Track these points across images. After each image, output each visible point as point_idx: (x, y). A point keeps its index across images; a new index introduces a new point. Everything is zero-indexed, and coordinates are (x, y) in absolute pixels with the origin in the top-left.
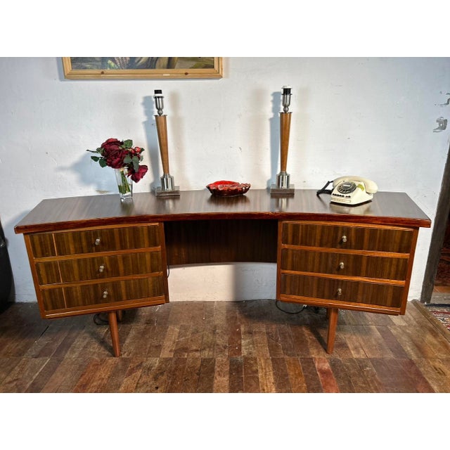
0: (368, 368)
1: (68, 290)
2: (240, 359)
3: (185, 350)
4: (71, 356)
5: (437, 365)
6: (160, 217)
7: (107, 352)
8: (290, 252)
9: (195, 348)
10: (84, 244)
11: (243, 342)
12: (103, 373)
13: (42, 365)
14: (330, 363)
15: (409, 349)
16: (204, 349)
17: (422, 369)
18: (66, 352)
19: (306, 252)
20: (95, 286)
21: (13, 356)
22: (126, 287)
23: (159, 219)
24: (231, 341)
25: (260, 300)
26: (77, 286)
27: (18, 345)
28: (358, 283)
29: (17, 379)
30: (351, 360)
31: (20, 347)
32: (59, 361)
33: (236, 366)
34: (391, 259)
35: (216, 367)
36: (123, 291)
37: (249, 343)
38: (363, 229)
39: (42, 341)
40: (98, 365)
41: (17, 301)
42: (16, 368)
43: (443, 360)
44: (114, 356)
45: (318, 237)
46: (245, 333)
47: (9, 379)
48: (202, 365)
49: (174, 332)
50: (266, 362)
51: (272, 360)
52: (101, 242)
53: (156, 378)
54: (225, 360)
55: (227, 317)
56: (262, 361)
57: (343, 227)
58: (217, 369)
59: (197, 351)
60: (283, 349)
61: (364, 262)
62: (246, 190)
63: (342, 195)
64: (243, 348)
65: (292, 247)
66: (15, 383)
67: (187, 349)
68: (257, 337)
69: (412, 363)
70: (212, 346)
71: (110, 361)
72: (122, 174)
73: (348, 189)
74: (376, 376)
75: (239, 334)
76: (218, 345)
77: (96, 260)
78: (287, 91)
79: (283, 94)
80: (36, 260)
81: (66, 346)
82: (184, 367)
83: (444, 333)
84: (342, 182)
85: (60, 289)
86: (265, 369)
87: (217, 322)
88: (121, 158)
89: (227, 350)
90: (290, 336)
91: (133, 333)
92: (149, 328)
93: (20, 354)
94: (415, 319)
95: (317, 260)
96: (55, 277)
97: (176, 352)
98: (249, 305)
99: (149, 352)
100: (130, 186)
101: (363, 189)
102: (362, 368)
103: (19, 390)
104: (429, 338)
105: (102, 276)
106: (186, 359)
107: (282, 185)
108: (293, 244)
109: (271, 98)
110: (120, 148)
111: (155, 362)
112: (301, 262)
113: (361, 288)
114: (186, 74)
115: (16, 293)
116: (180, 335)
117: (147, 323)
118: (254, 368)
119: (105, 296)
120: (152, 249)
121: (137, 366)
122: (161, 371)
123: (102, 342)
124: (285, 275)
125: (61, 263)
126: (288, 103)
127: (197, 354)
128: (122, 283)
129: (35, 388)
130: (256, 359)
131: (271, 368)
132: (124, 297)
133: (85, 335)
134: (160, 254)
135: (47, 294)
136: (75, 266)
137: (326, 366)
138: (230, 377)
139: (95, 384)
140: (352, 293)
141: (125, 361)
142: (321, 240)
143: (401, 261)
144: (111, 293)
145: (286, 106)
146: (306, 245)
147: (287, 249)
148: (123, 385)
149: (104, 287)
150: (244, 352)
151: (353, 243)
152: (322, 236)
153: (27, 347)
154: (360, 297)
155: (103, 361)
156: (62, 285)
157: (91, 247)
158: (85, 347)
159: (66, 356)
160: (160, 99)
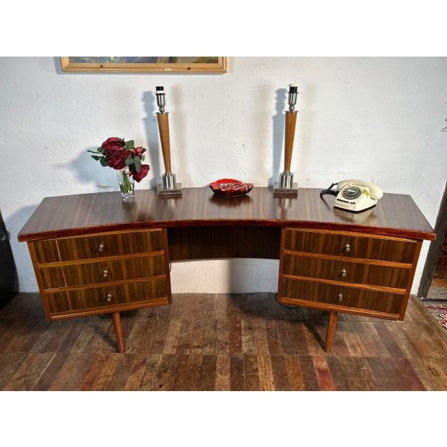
0: (364, 368)
1: (73, 294)
2: (240, 356)
3: (187, 346)
4: (77, 352)
5: (431, 364)
6: (164, 223)
7: (111, 348)
8: (292, 258)
9: (196, 344)
10: (88, 249)
11: (243, 338)
12: (108, 370)
13: (48, 360)
14: (328, 362)
15: (404, 347)
16: (206, 345)
17: (416, 369)
18: (72, 346)
19: (309, 259)
20: (99, 289)
21: (20, 350)
22: (130, 290)
23: (162, 225)
24: (232, 337)
25: (260, 293)
26: (81, 290)
27: (24, 339)
28: (359, 290)
29: (26, 376)
30: (348, 359)
31: (26, 341)
32: (65, 356)
33: (236, 365)
34: (394, 268)
35: (217, 365)
36: (127, 293)
37: (249, 341)
38: (367, 239)
39: (47, 335)
40: (102, 361)
41: (21, 291)
42: (24, 363)
43: (436, 359)
44: (118, 351)
45: (321, 245)
46: (245, 329)
47: (17, 375)
48: (204, 362)
49: (176, 326)
50: (266, 360)
51: (272, 358)
52: (105, 248)
53: (159, 376)
54: (226, 357)
55: (228, 311)
56: (262, 359)
57: (346, 236)
58: (219, 367)
59: (198, 347)
60: (283, 347)
61: (366, 270)
62: (249, 190)
63: (347, 200)
64: (243, 344)
65: (295, 253)
66: (23, 379)
67: (189, 344)
68: (257, 334)
69: (407, 362)
70: (213, 342)
71: (115, 357)
72: (124, 174)
73: (353, 194)
74: (372, 376)
75: (239, 329)
76: (218, 341)
77: (99, 266)
78: (293, 90)
79: (290, 93)
80: (40, 266)
81: (71, 341)
82: (186, 365)
83: (439, 331)
84: (347, 187)
85: (65, 293)
86: (265, 367)
87: (217, 317)
88: (123, 159)
89: (227, 347)
90: (289, 332)
91: (136, 327)
92: (152, 322)
93: (27, 348)
94: (411, 315)
95: (319, 268)
96: (60, 281)
97: (178, 348)
98: (249, 299)
99: (153, 347)
100: (131, 186)
101: (367, 195)
102: (358, 367)
103: (28, 387)
104: (424, 336)
105: (106, 280)
106: (188, 355)
107: (286, 185)
108: (296, 250)
109: (275, 95)
110: (122, 149)
111: (158, 358)
112: (304, 267)
113: (361, 295)
114: (189, 69)
115: (20, 283)
116: (182, 330)
117: (150, 317)
118: (255, 367)
119: (109, 300)
120: (156, 253)
121: (141, 363)
122: (164, 369)
123: (106, 338)
124: (287, 280)
125: (65, 268)
126: (294, 102)
127: (199, 351)
128: (126, 286)
129: (43, 386)
130: (256, 357)
131: (271, 367)
132: (128, 299)
133: (89, 329)
134: (163, 257)
135: (52, 297)
136: (79, 271)
137: (324, 365)
138: (231, 376)
139: (101, 381)
140: (353, 299)
141: (130, 357)
142: (324, 248)
143: (403, 271)
144: (115, 296)
145: (291, 105)
146: (309, 252)
147: (290, 255)
148: (128, 383)
149: (108, 290)
150: (245, 349)
151: (356, 252)
152: (325, 244)
153: (33, 341)
154: (360, 303)
155: (108, 357)
156: (67, 289)
157: (95, 253)
158: (90, 342)
159: (72, 352)
160: (162, 96)
